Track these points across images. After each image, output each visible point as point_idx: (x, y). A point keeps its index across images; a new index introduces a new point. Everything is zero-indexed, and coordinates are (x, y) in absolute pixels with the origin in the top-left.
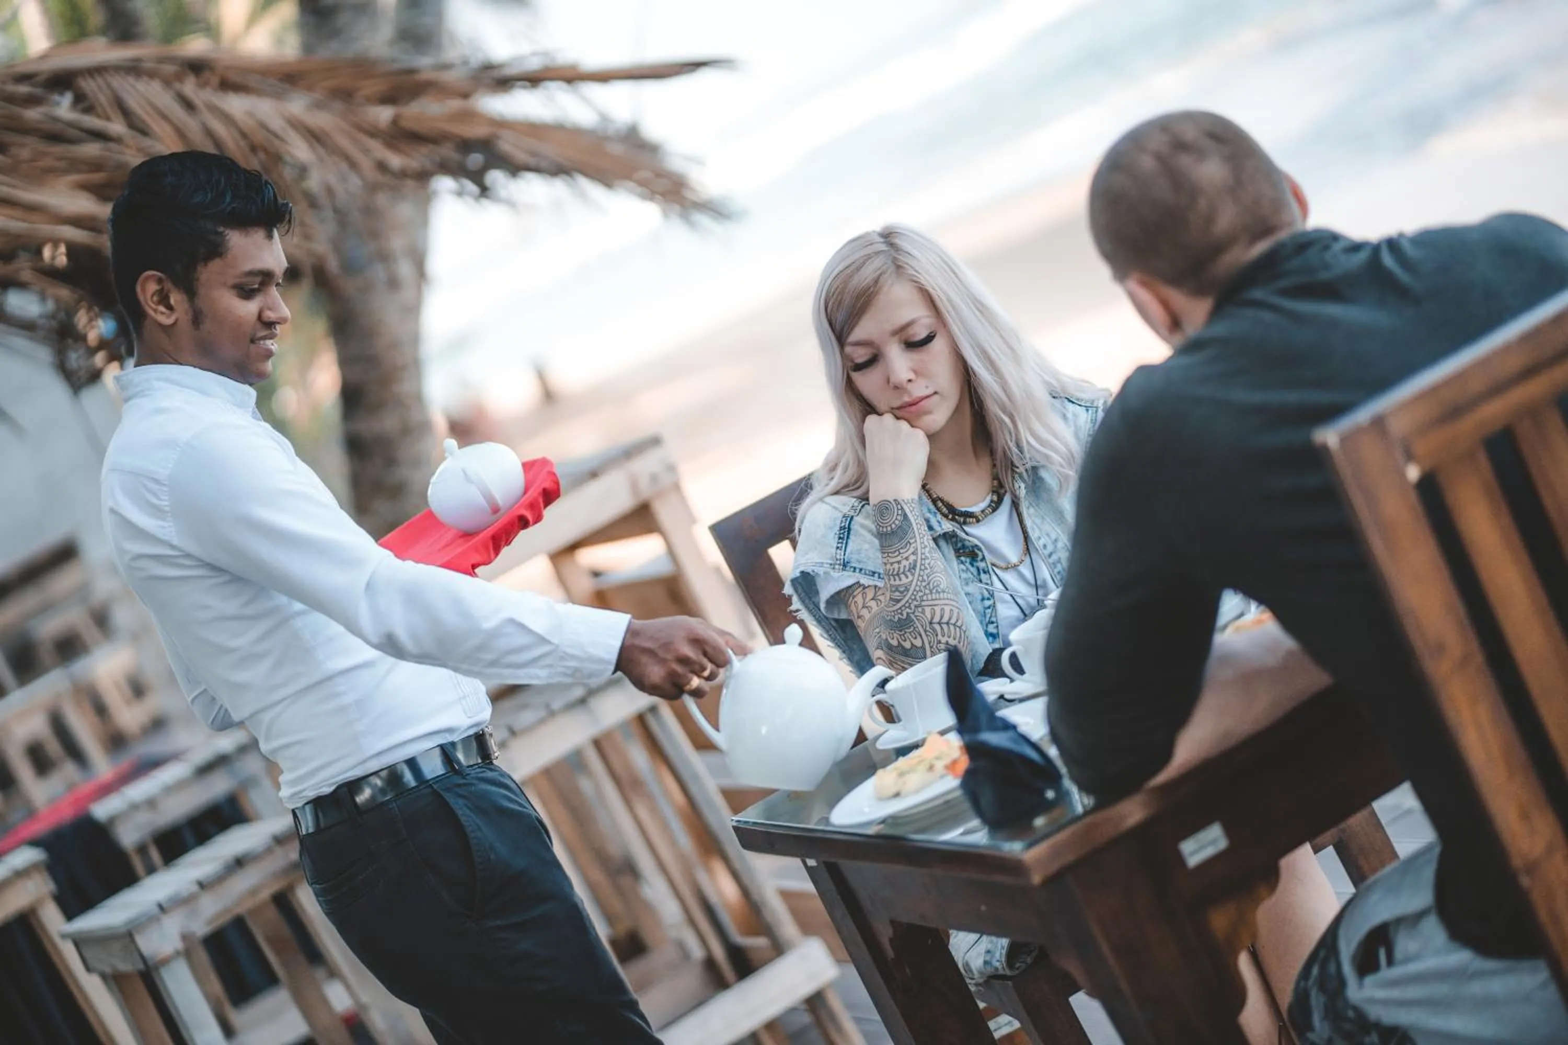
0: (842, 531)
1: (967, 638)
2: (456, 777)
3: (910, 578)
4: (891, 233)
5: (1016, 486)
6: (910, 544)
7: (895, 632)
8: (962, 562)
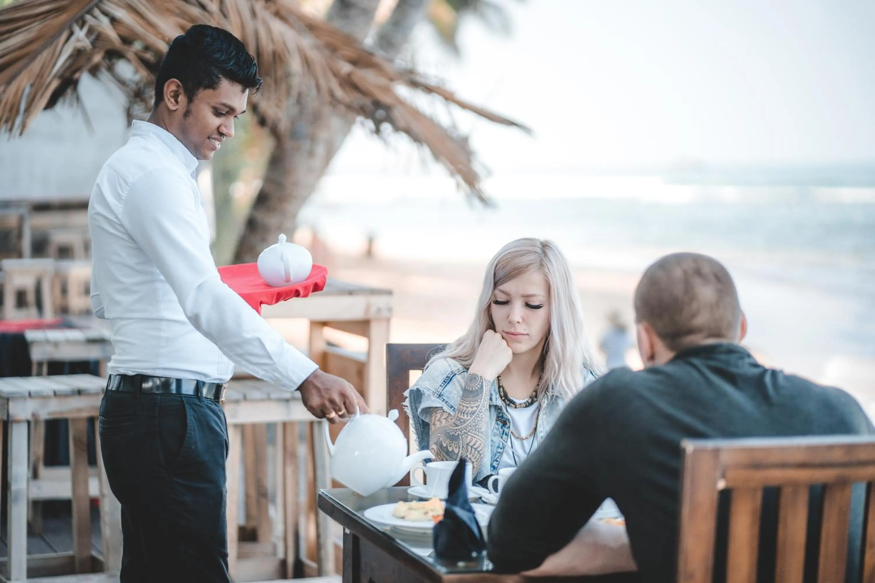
0: (447, 379)
1: (481, 462)
2: (196, 399)
3: (469, 417)
4: (547, 245)
5: (543, 401)
6: (477, 401)
7: (448, 440)
8: (498, 424)
